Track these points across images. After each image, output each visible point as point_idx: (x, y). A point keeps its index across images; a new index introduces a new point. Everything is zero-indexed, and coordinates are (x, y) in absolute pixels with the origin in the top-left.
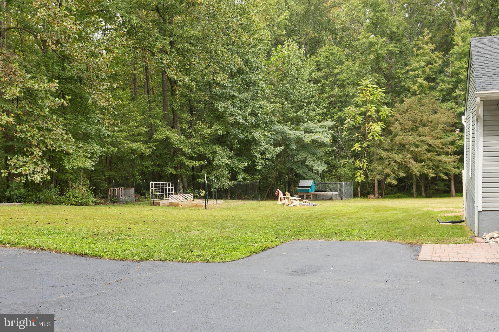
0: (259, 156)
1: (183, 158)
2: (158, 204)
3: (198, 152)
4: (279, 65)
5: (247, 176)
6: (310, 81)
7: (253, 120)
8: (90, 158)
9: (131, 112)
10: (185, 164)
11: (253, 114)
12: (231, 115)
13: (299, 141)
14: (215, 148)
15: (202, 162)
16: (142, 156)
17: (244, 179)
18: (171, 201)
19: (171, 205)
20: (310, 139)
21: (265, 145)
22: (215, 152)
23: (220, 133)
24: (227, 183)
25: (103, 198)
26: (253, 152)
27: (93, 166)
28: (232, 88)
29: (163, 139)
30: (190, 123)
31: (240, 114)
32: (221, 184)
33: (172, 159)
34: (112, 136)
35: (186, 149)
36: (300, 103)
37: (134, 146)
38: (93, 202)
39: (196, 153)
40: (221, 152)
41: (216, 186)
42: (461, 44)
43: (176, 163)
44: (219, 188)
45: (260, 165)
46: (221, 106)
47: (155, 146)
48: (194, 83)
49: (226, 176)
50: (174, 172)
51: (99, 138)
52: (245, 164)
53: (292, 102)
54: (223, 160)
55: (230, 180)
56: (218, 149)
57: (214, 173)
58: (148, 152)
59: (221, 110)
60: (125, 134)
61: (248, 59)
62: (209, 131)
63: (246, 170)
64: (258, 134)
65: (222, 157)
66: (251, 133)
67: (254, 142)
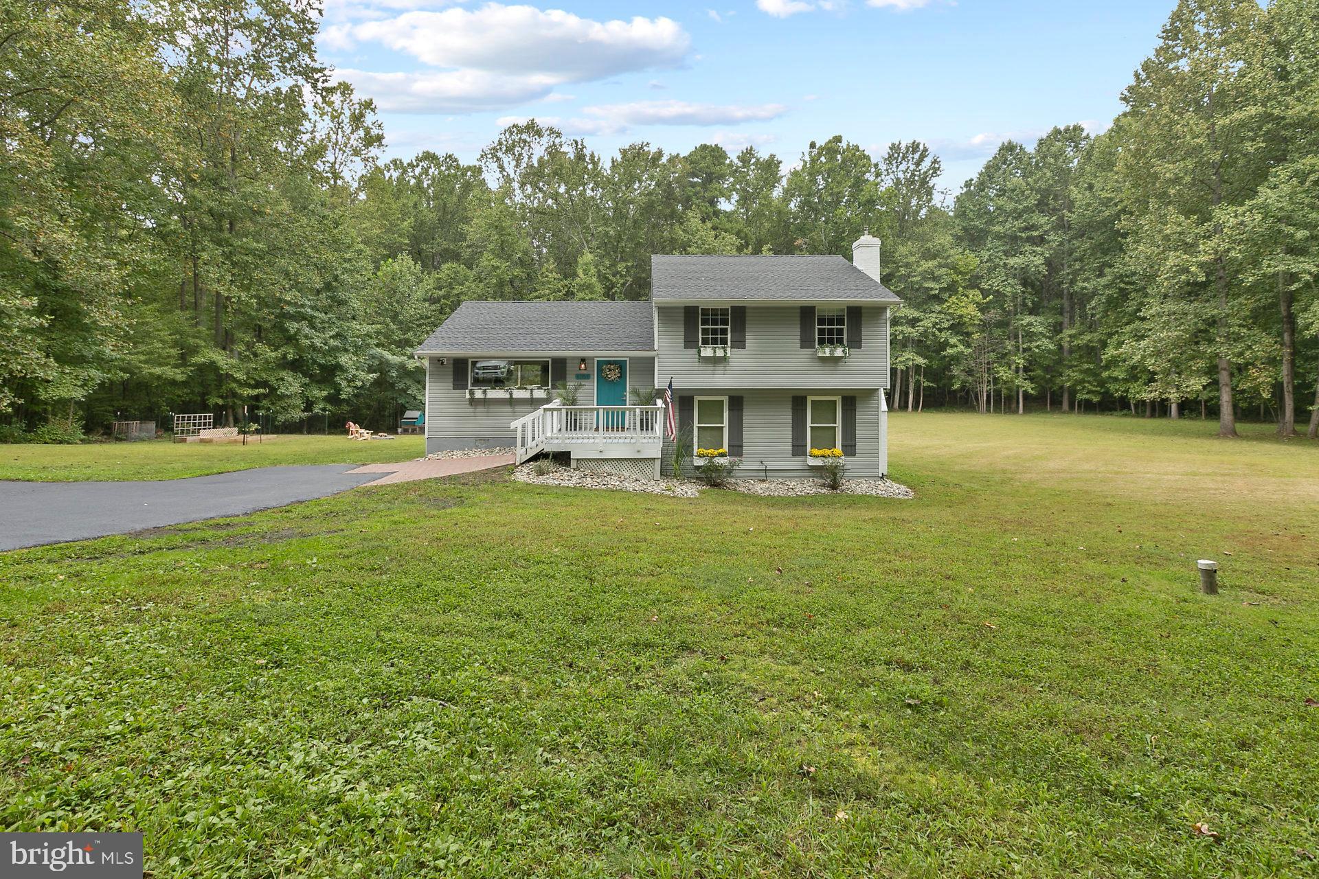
0: (344, 384)
1: (234, 385)
2: (184, 441)
3: (258, 378)
4: (387, 281)
5: (329, 407)
6: (425, 300)
7: (337, 343)
8: (82, 386)
9: (158, 330)
10: (236, 393)
11: (337, 336)
12: (306, 337)
13: (402, 367)
14: (283, 374)
15: (261, 390)
16: (173, 383)
17: (324, 410)
18: (201, 437)
19: (203, 441)
20: (414, 366)
21: (354, 372)
22: (282, 379)
23: (290, 357)
24: (297, 414)
25: (103, 434)
26: (337, 379)
27: (84, 396)
28: (312, 308)
29: (204, 364)
30: (249, 346)
31: (318, 337)
32: (288, 416)
33: (219, 386)
34: (123, 360)
35: (241, 376)
36: (410, 325)
37: (157, 371)
38: (81, 440)
39: (255, 379)
40: (291, 379)
41: (281, 418)
42: (582, 276)
43: (224, 390)
44: (286, 420)
45: (347, 392)
46: (292, 327)
47: (191, 371)
48: (254, 301)
49: (298, 407)
50: (220, 402)
51: (100, 361)
52: (325, 393)
53: (401, 322)
54: (291, 389)
55: (303, 411)
56: (288, 376)
57: (279, 403)
58: (180, 378)
59: (292, 332)
60: (142, 358)
61: (337, 276)
62: (274, 354)
63: (328, 399)
64: (344, 359)
65: (291, 385)
66: (336, 358)
67: (338, 367)
